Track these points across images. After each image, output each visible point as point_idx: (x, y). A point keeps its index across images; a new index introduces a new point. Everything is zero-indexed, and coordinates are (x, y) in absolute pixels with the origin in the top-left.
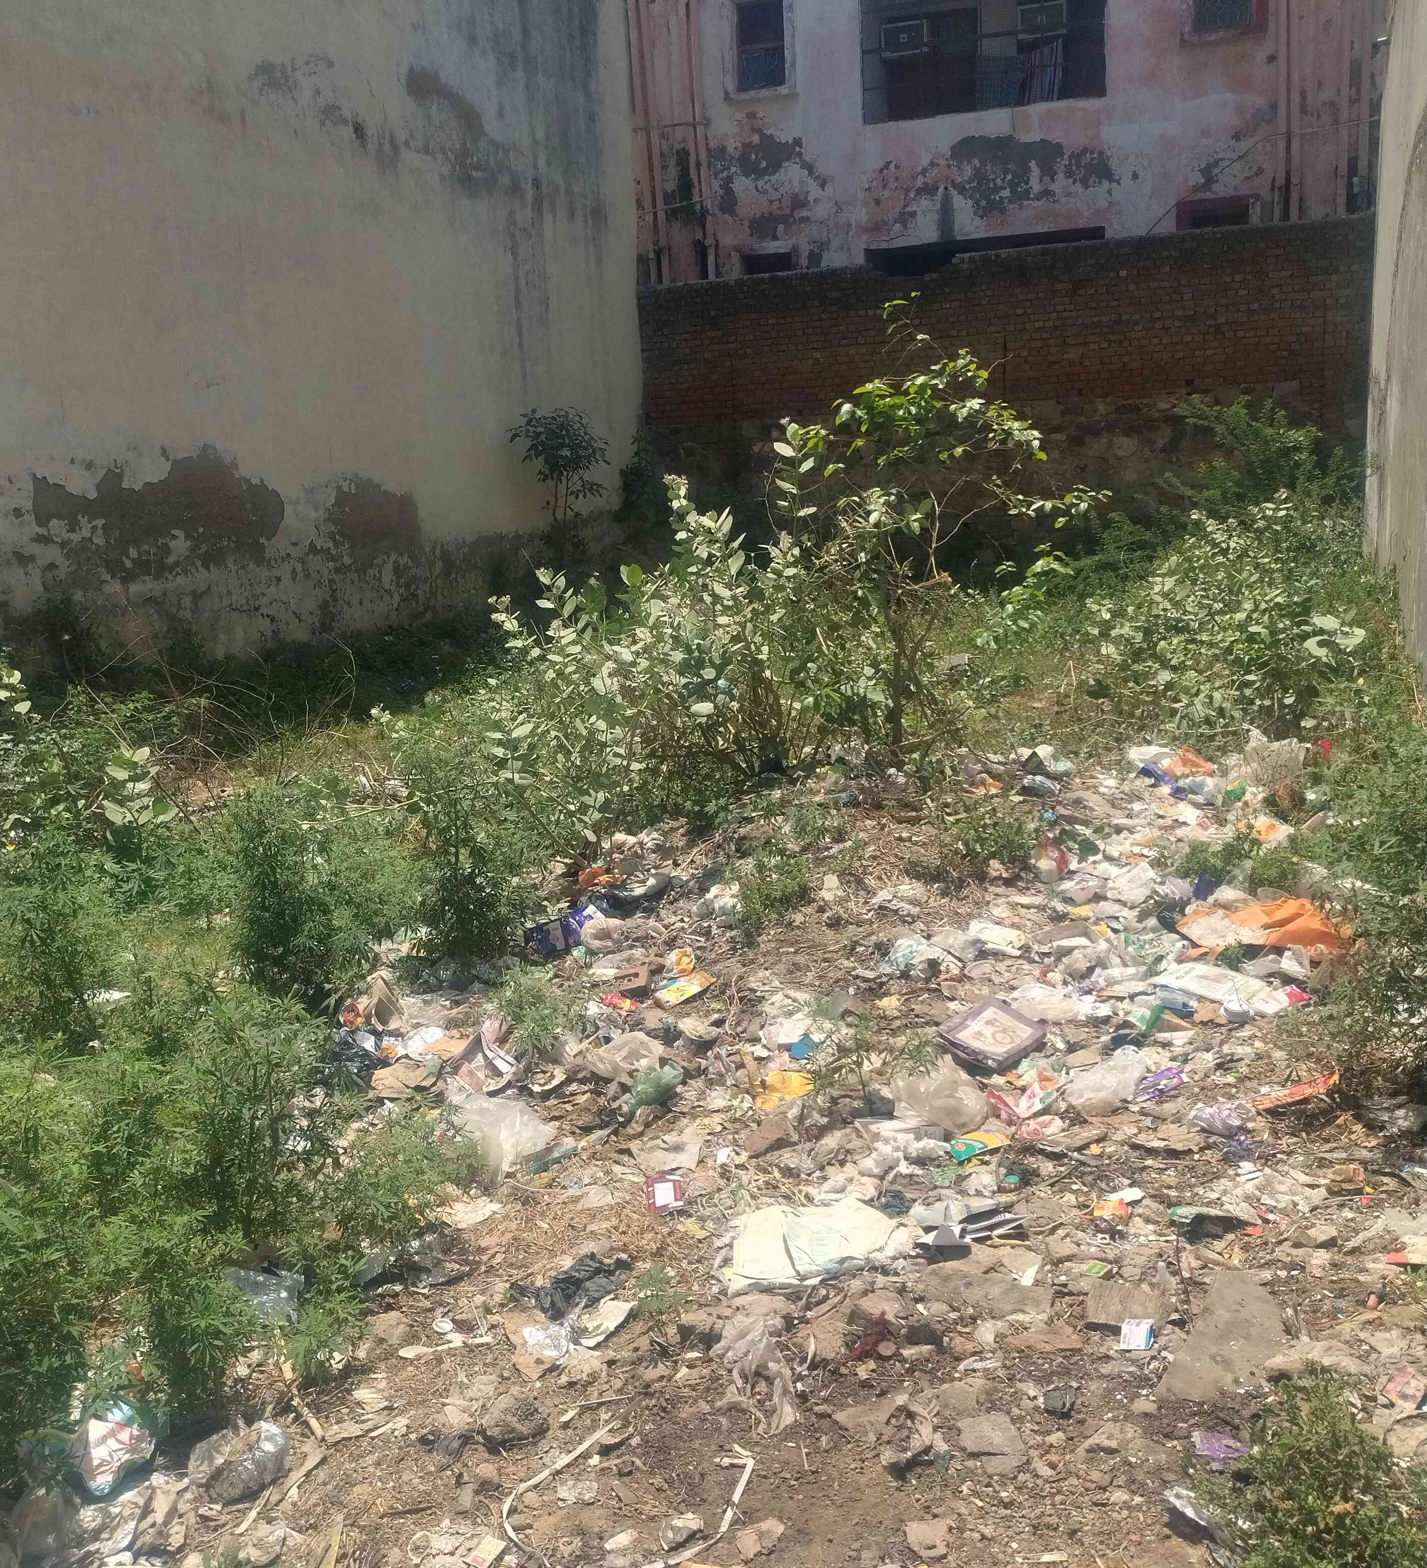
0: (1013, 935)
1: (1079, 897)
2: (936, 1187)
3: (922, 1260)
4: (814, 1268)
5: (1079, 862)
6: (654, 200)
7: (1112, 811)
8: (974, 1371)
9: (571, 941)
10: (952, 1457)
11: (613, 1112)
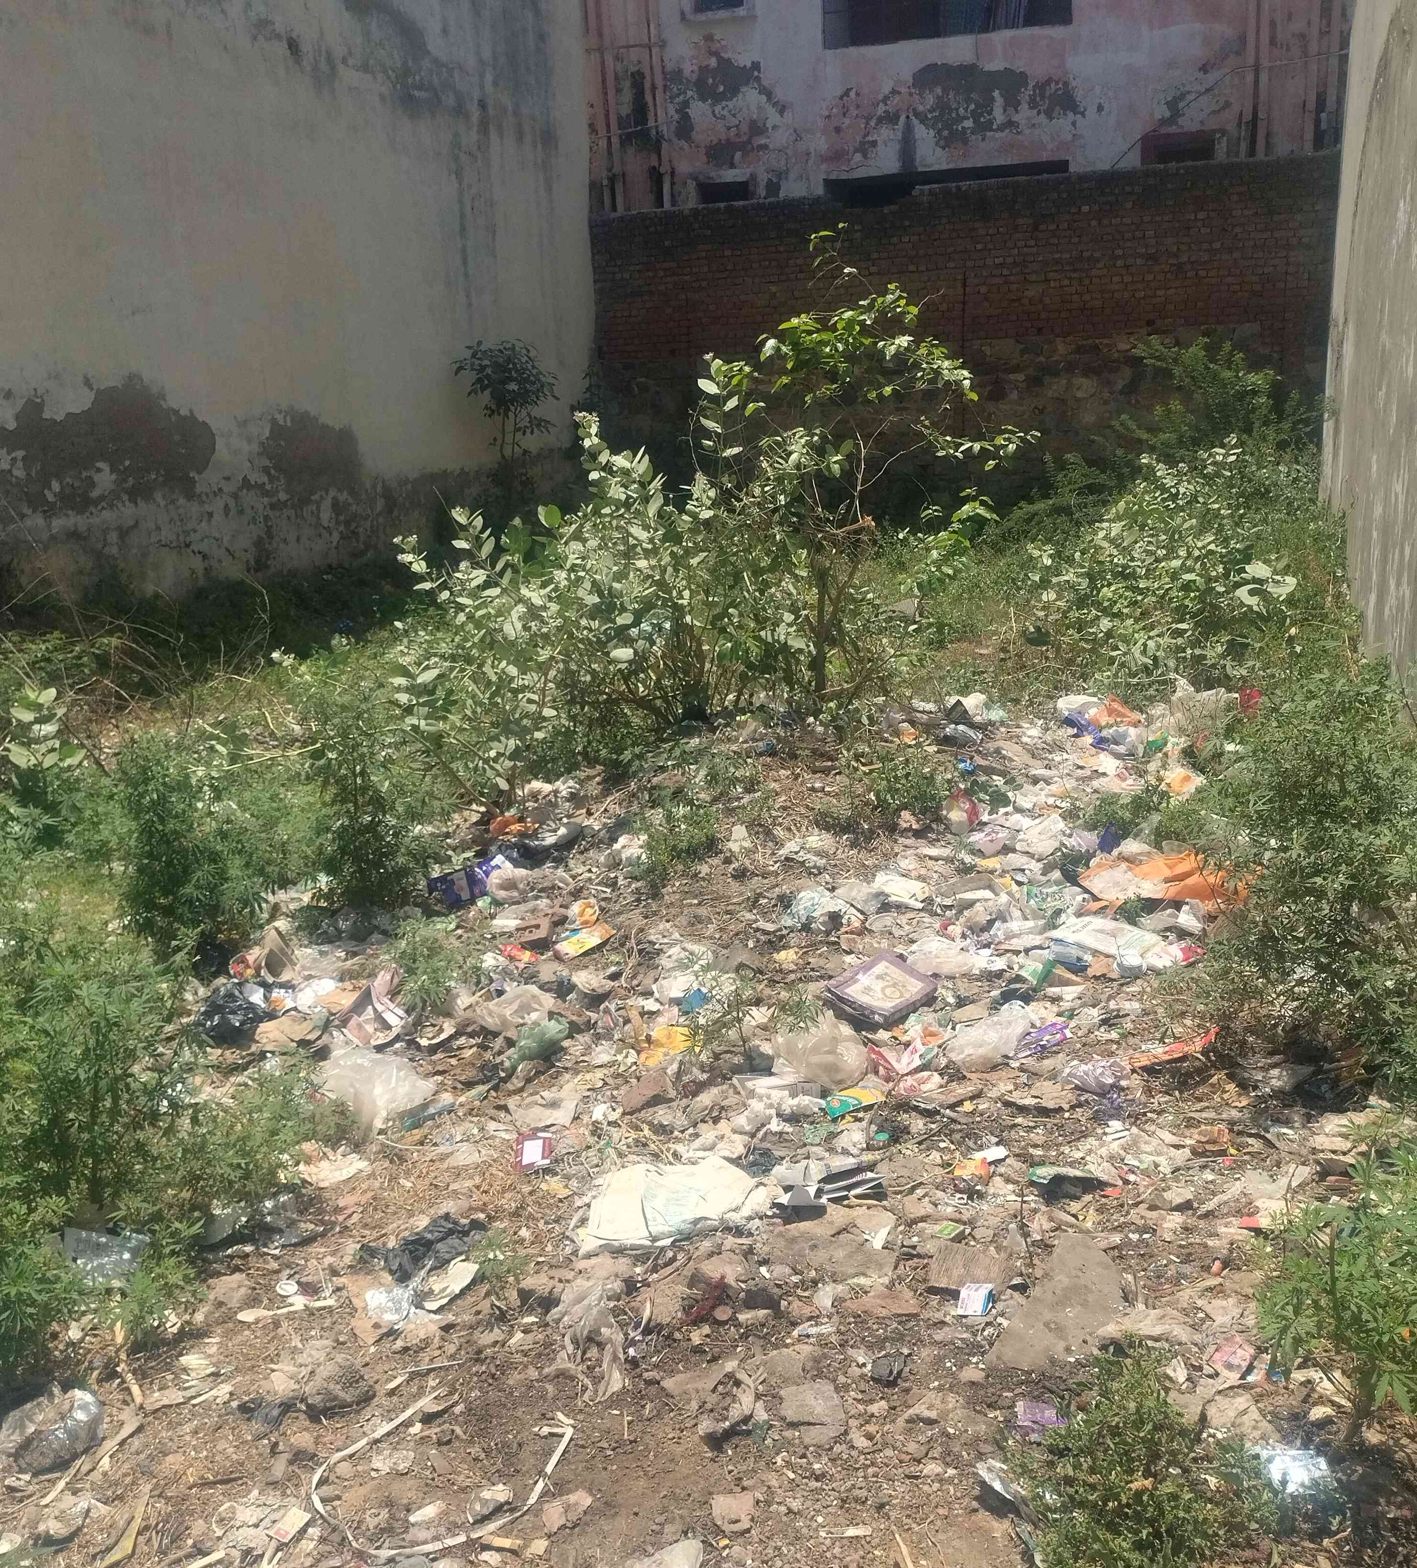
0: (917, 887)
1: (988, 849)
2: (805, 1145)
3: (778, 1220)
4: (666, 1229)
5: (990, 814)
6: (608, 125)
7: (1031, 761)
8: (808, 1336)
9: (477, 891)
10: (771, 1426)
11: (496, 1067)
